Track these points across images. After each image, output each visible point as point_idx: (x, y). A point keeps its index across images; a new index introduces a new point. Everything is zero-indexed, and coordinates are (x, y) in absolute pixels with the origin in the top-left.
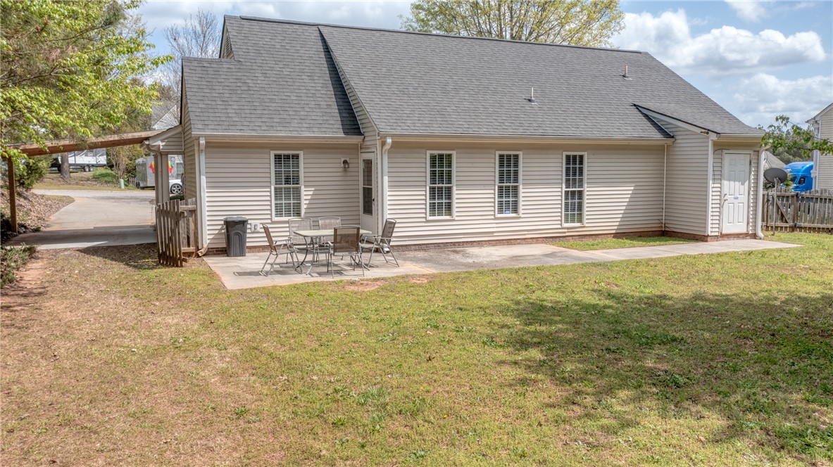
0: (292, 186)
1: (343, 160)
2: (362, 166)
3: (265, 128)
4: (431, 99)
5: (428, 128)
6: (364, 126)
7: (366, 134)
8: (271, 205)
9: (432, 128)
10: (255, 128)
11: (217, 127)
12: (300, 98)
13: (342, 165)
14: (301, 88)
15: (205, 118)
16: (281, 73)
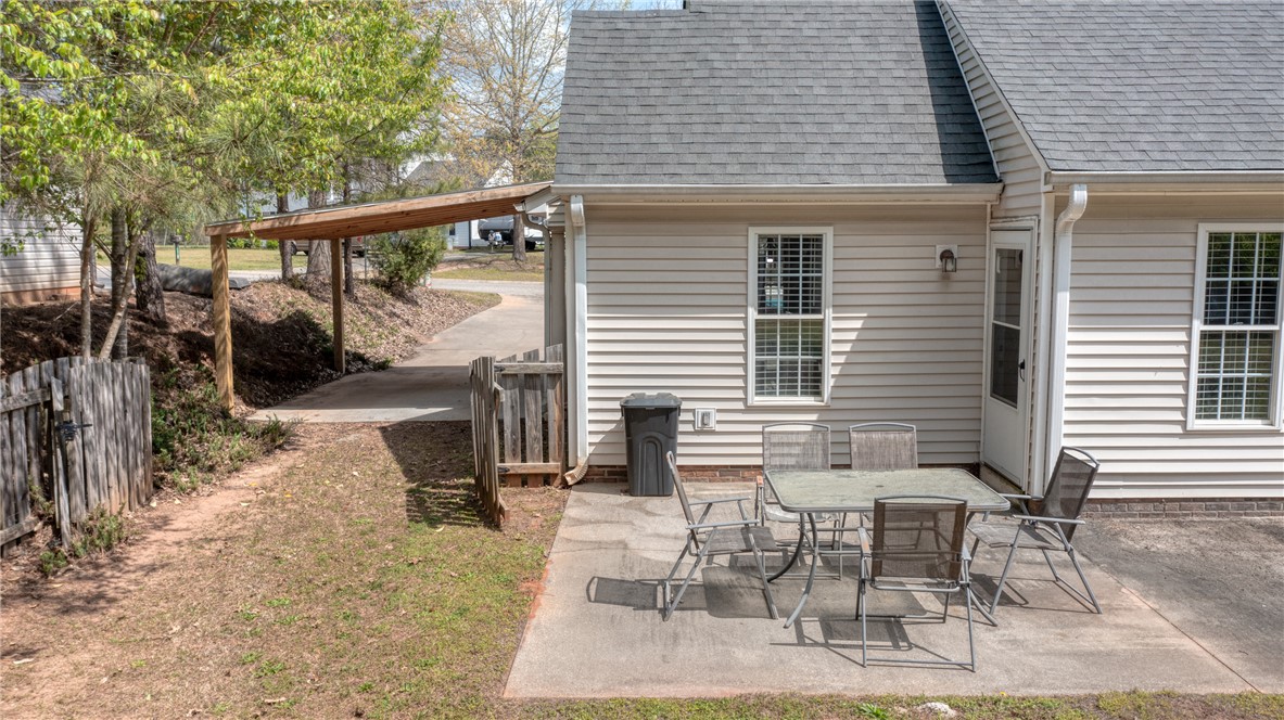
0: (800, 317)
1: (940, 249)
2: (992, 266)
3: (736, 169)
4: (1212, 72)
5: (1209, 156)
6: (1005, 155)
7: (1008, 180)
8: (745, 366)
9: (1219, 156)
10: (710, 169)
11: (616, 169)
12: (837, 91)
13: (938, 263)
14: (842, 65)
15: (593, 149)
16: (797, 34)
